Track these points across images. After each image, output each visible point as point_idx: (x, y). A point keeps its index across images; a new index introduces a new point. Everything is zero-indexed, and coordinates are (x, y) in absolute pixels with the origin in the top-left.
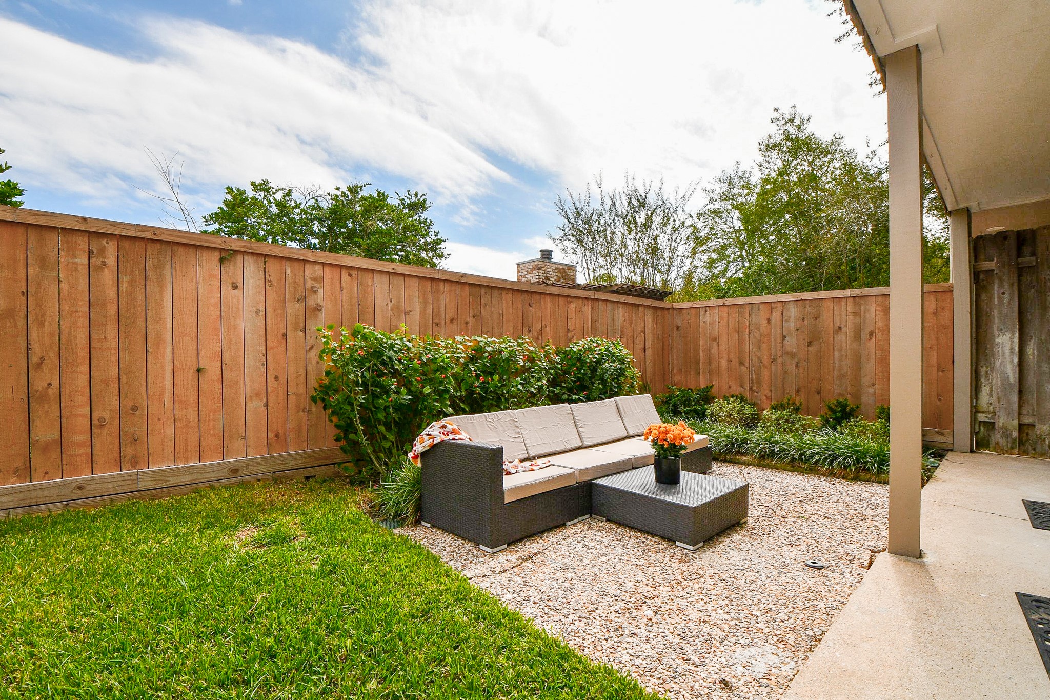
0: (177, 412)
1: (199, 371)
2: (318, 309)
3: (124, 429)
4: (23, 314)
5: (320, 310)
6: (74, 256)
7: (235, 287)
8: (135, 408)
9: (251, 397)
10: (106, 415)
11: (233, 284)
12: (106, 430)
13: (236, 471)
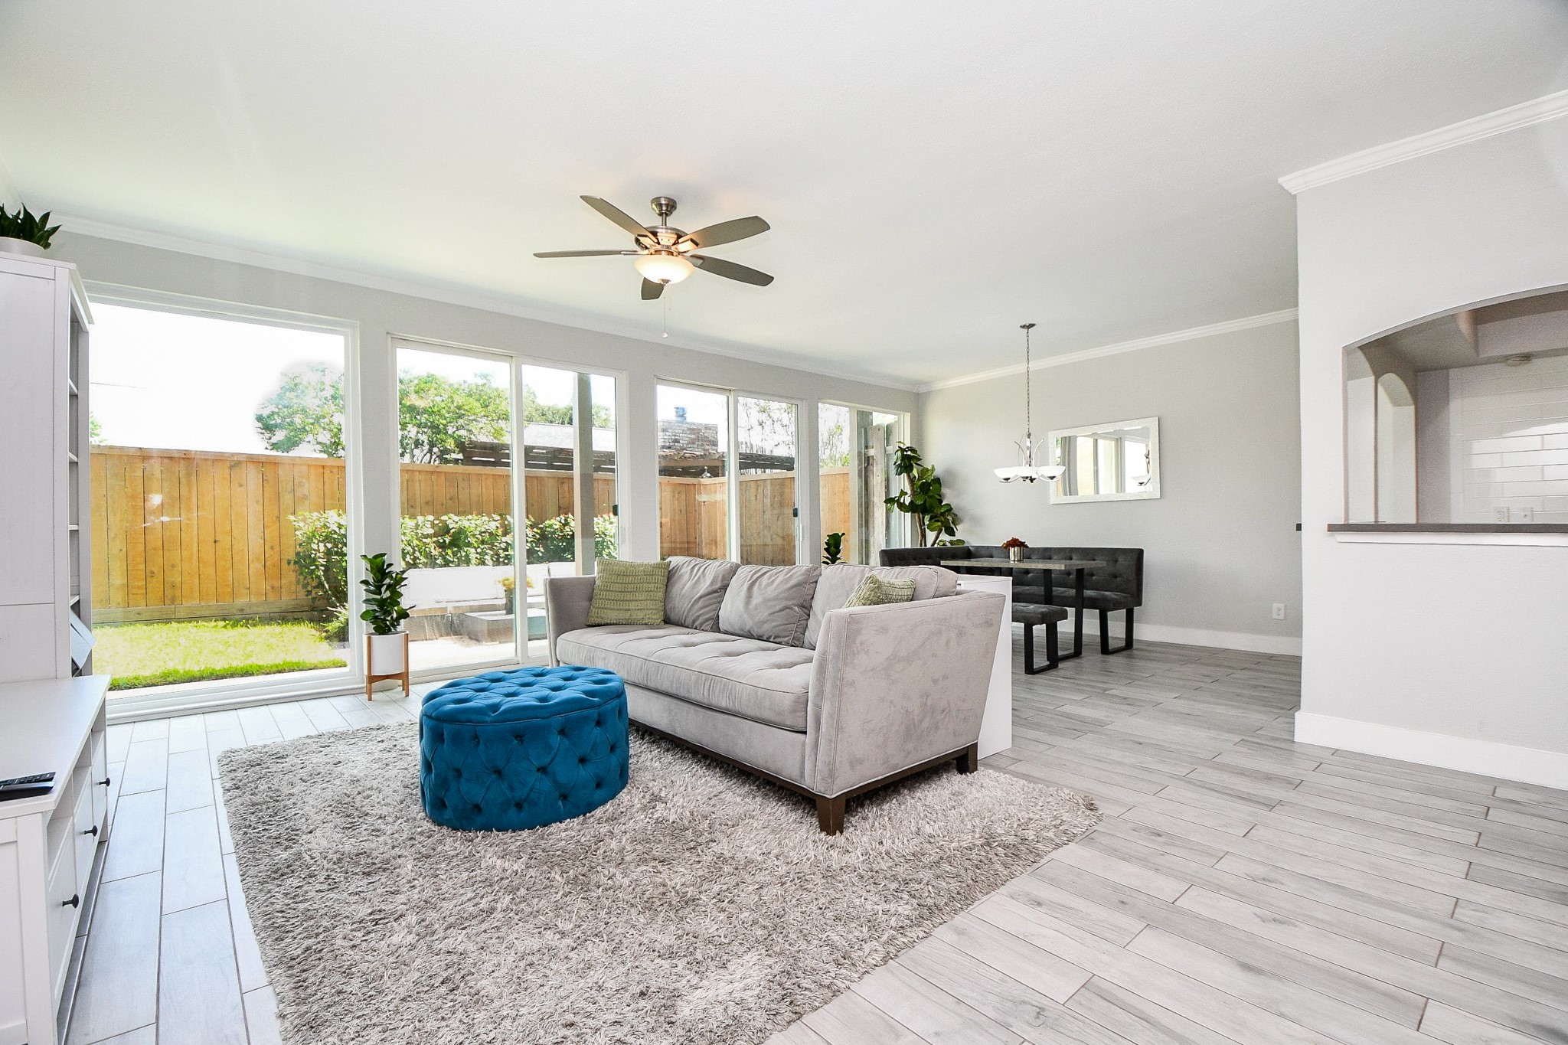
0: (201, 569)
1: (215, 542)
2: (305, 497)
3: (166, 579)
4: (104, 508)
5: (306, 499)
6: (134, 472)
7: (241, 486)
8: (173, 566)
9: (253, 561)
10: (155, 569)
11: (239, 483)
12: (155, 579)
13: (242, 610)
